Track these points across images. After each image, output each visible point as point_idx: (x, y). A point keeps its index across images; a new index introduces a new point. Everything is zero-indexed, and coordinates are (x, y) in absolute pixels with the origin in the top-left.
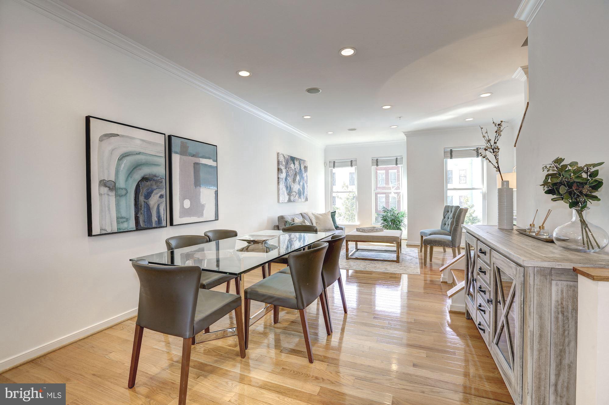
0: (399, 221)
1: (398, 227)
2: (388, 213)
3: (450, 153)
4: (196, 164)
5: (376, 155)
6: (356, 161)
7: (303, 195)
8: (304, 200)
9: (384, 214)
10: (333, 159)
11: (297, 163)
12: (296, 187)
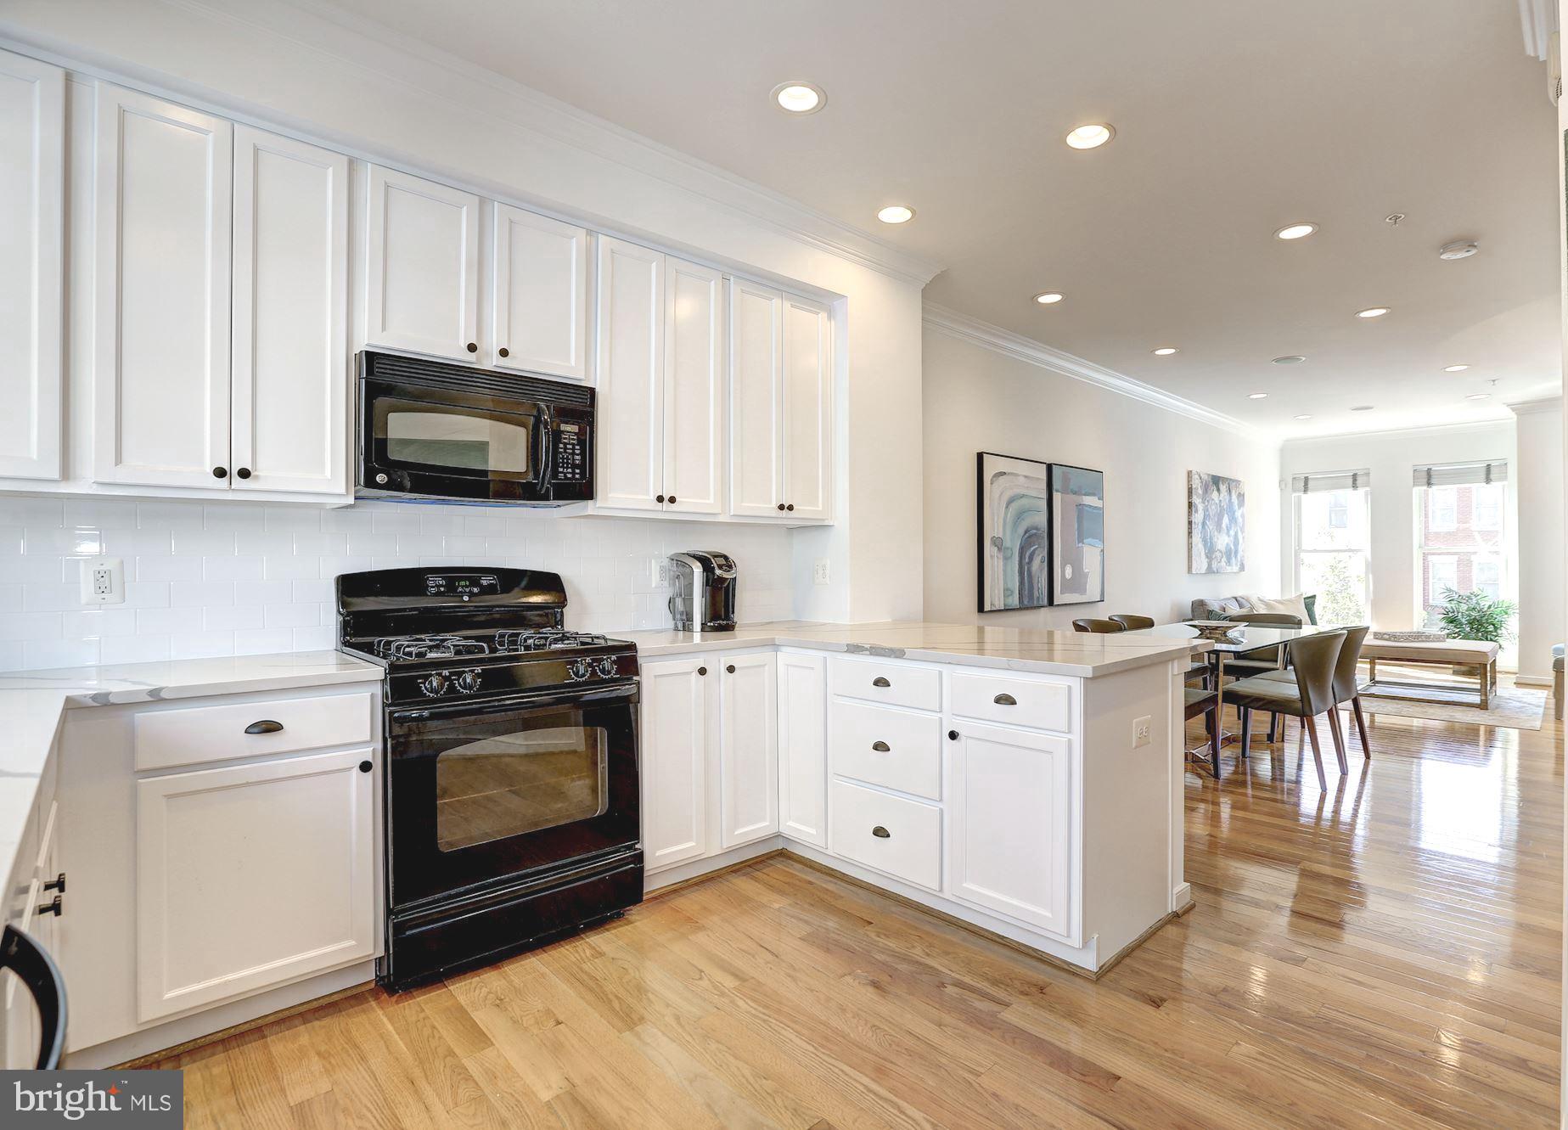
4: (1080, 507)
7: (1236, 557)
8: (1238, 568)
9: (1449, 605)
11: (1223, 488)
12: (1222, 541)
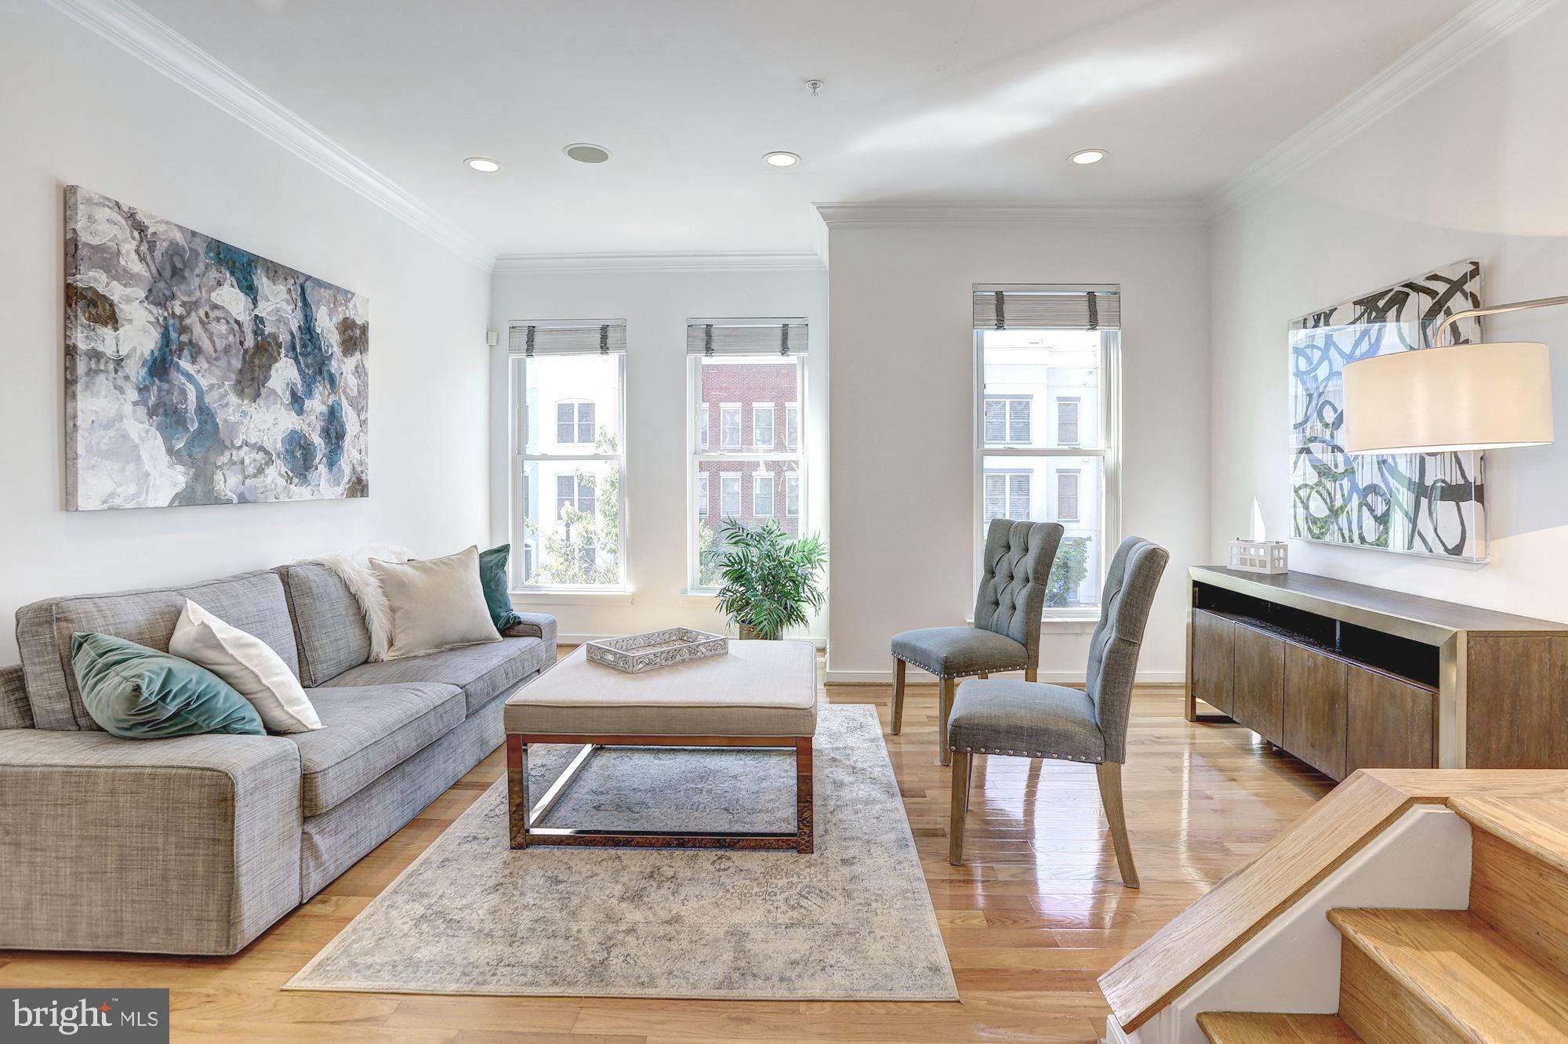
0: (794, 582)
1: (792, 607)
2: (752, 549)
3: (994, 307)
5: (707, 312)
6: (623, 327)
10: (527, 315)
